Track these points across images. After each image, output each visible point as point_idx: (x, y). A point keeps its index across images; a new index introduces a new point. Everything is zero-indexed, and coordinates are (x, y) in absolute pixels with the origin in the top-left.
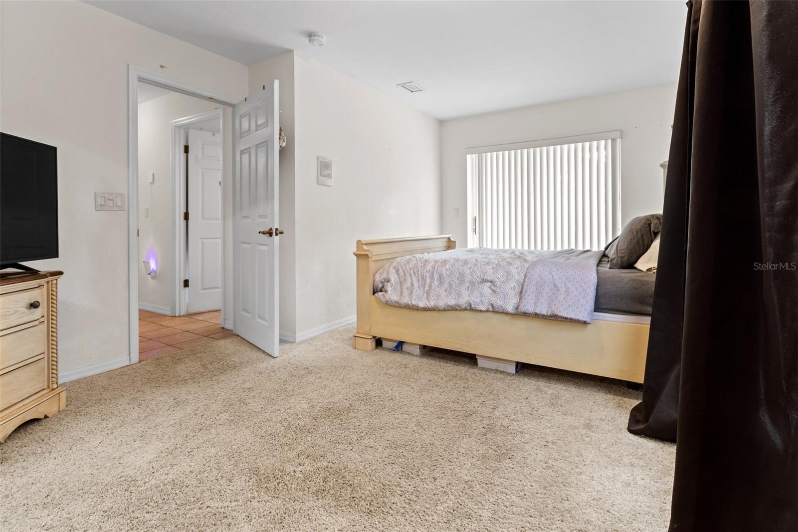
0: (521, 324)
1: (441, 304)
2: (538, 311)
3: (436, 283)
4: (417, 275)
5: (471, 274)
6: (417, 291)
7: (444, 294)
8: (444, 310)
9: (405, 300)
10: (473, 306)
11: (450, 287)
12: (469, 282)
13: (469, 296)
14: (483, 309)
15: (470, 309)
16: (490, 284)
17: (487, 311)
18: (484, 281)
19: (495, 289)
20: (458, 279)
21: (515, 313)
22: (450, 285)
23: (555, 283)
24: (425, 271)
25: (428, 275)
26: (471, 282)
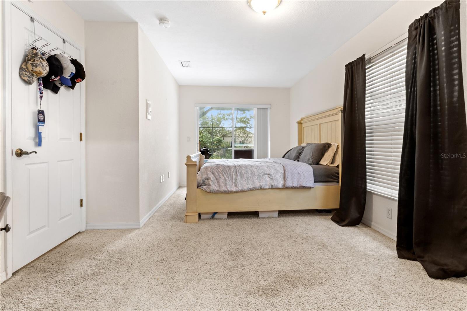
0: (284, 193)
1: (245, 188)
2: (294, 185)
3: (239, 177)
4: (226, 174)
5: (258, 171)
6: (229, 183)
7: (244, 183)
8: (247, 191)
9: (223, 188)
10: (262, 187)
11: (247, 179)
12: (258, 176)
13: (259, 182)
14: (267, 188)
15: (261, 189)
16: (268, 175)
17: (269, 189)
18: (266, 174)
19: (272, 178)
20: (251, 174)
21: (282, 188)
22: (248, 178)
23: (298, 172)
24: (231, 172)
25: (233, 174)
26: (258, 175)
